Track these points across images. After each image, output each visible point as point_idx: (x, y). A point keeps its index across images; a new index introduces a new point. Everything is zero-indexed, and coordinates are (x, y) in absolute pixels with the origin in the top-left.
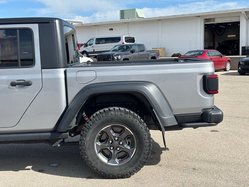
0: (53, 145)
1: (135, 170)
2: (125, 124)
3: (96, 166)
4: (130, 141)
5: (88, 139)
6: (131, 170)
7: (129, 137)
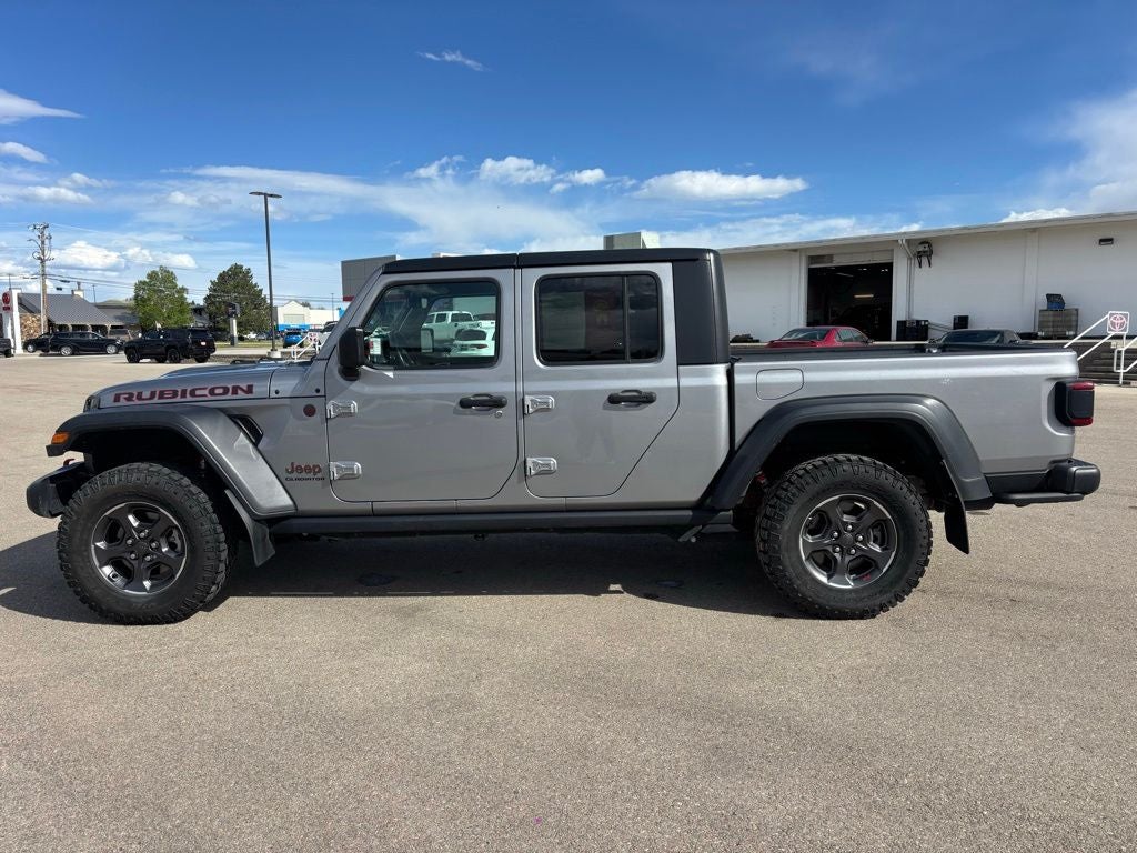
0: (680, 540)
1: (893, 600)
2: (873, 493)
3: (803, 589)
4: (878, 534)
5: (786, 527)
6: (883, 599)
7: (881, 524)
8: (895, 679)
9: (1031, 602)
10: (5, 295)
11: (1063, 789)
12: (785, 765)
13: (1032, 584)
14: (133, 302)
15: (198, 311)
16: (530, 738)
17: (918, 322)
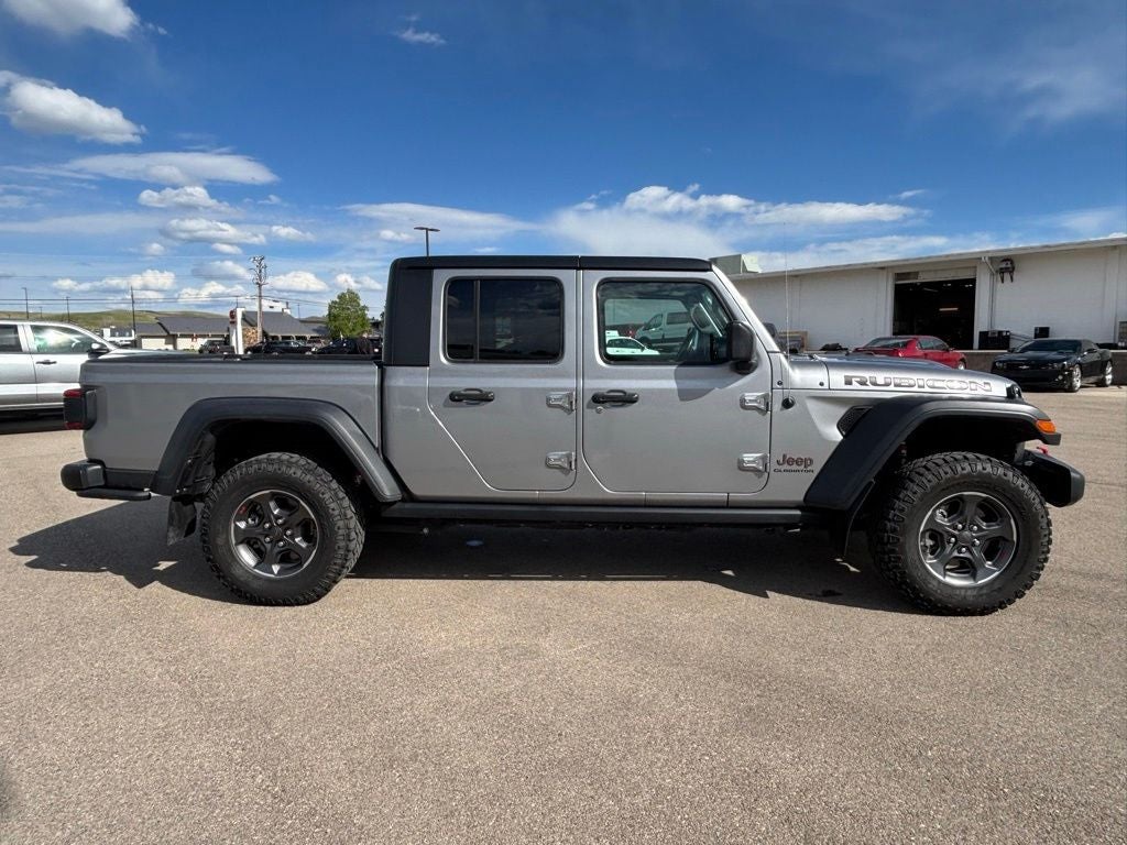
8: (934, 657)
9: (1082, 591)
10: (232, 312)
11: (1092, 774)
12: (813, 730)
13: (1085, 576)
14: (327, 320)
15: (376, 325)
16: (582, 687)
17: (1000, 332)
